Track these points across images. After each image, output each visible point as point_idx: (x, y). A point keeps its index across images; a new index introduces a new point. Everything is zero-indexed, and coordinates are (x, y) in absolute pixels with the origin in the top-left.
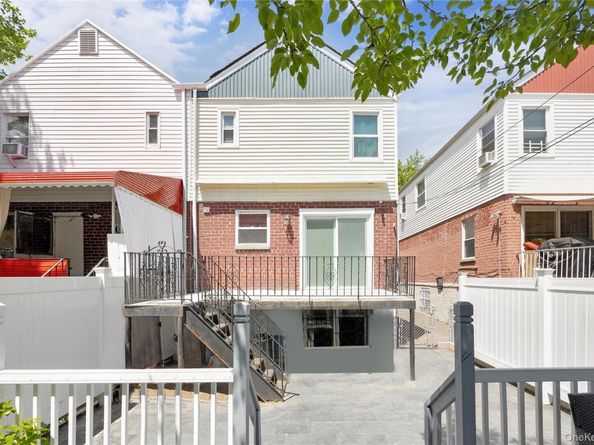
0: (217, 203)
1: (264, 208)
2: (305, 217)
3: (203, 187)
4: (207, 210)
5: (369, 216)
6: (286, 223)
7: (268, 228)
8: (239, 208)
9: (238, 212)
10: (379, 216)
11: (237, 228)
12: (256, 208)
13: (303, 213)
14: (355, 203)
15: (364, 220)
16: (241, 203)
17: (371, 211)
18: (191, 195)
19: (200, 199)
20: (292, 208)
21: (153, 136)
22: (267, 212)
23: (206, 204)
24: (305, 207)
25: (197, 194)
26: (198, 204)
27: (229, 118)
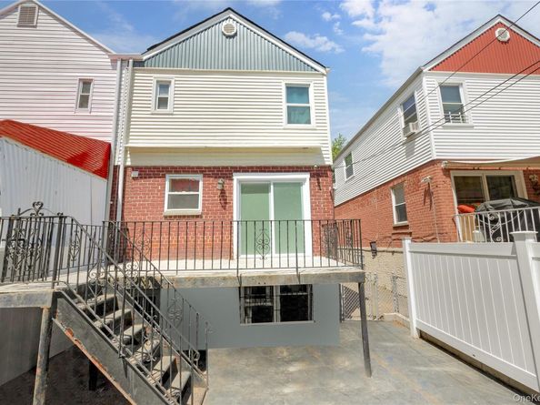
0: (146, 168)
1: (196, 172)
2: (239, 181)
3: (134, 151)
4: (135, 174)
5: (305, 180)
6: (219, 187)
7: (200, 193)
8: (170, 172)
9: (169, 177)
10: (314, 180)
11: (167, 193)
12: (188, 172)
13: (237, 177)
14: (290, 167)
15: (299, 184)
16: (173, 167)
17: (307, 176)
18: (119, 159)
19: (129, 163)
20: (225, 173)
21: (84, 102)
22: (199, 177)
23: (134, 168)
24: (239, 171)
25: (126, 158)
26: (126, 168)
27: (164, 86)
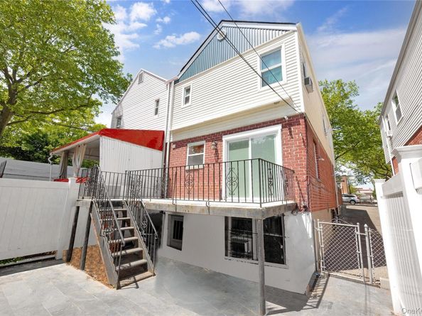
0: (179, 141)
1: (202, 140)
2: (227, 142)
3: (174, 133)
4: (174, 146)
5: (277, 132)
6: (213, 147)
7: (204, 153)
8: (189, 142)
9: (189, 145)
10: (286, 130)
11: (188, 155)
12: (198, 141)
13: (225, 138)
16: (190, 139)
17: (279, 127)
18: (168, 139)
19: (171, 141)
20: (217, 137)
22: (203, 142)
23: (174, 143)
24: (226, 134)
25: (170, 137)
26: (170, 144)
27: (188, 90)
